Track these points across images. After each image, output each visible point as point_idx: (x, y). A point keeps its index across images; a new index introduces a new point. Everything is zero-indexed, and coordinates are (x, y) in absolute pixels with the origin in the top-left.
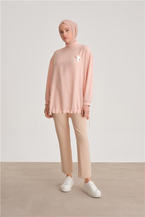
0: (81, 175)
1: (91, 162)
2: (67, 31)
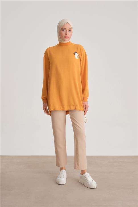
2: (70, 31)
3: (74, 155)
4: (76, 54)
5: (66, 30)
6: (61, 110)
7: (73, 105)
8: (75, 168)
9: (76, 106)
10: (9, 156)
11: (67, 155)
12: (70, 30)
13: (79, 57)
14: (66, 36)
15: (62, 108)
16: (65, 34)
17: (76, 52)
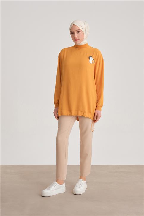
4: (91, 58)
6: (68, 115)
7: (81, 111)
9: (84, 112)
13: (94, 62)
15: (69, 113)
17: (91, 57)
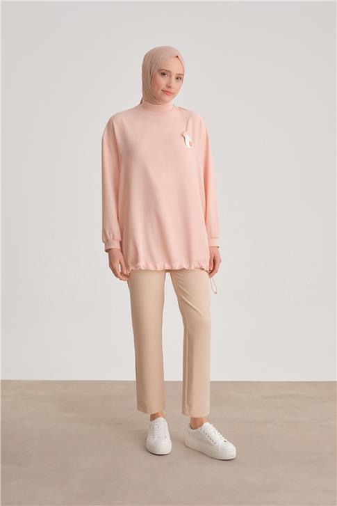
0: (189, 410)
1: (211, 380)
2: (177, 78)
3: (182, 380)
5: (170, 76)
8: (183, 413)
10: (18, 382)
11: (165, 380)
12: (179, 78)
14: (169, 90)
16: (167, 86)
